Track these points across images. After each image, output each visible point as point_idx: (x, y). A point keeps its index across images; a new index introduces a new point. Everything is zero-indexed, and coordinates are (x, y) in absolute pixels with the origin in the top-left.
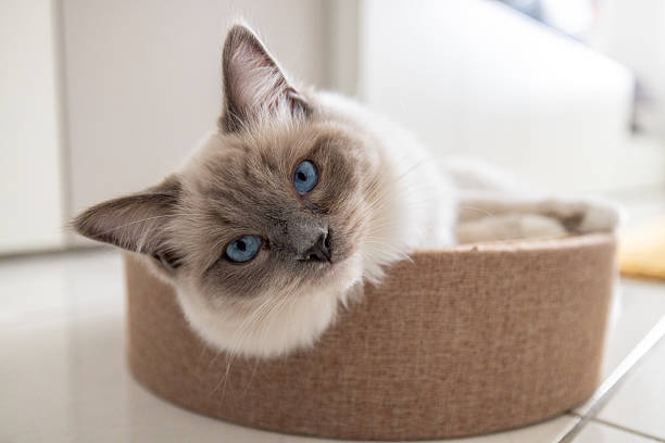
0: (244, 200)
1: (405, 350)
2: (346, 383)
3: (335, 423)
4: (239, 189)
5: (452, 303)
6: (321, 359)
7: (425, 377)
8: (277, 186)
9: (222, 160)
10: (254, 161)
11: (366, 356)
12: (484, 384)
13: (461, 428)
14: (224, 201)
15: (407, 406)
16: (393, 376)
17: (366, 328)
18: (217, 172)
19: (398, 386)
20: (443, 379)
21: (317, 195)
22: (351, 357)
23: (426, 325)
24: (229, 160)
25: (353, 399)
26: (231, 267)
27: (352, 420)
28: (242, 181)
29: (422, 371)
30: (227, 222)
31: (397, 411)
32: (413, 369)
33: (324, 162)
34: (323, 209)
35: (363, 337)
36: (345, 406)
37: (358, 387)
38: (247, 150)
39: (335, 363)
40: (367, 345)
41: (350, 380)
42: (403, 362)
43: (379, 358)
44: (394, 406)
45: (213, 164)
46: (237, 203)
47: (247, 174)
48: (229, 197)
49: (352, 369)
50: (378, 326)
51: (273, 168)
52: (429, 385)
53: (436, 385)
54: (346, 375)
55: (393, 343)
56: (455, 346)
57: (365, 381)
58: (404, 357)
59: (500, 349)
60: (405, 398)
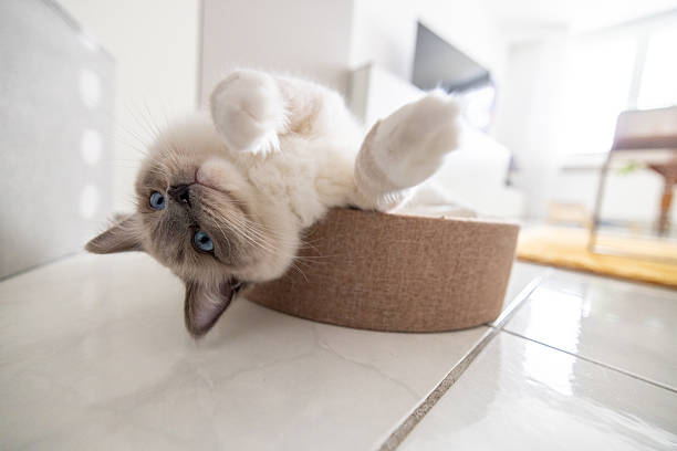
1: (394, 276)
2: (356, 293)
3: (347, 317)
5: (426, 249)
7: (405, 294)
11: (370, 278)
15: (392, 310)
16: (386, 291)
19: (388, 298)
20: (416, 296)
22: (360, 277)
23: (410, 262)
25: (360, 304)
27: (358, 316)
29: (403, 290)
32: (398, 288)
35: (369, 265)
36: (354, 307)
37: (363, 296)
40: (371, 271)
41: (359, 291)
42: (393, 283)
43: (378, 279)
44: (384, 310)
49: (361, 285)
50: (380, 260)
52: (408, 299)
53: (411, 299)
54: (357, 288)
55: (388, 271)
56: (425, 276)
57: (368, 293)
58: (394, 280)
59: (452, 281)
60: (392, 306)
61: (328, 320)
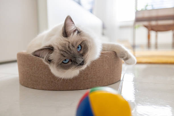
0: (69, 53)
1: (99, 70)
2: (89, 78)
3: (87, 86)
4: (67, 50)
5: (105, 61)
6: (85, 74)
7: (102, 75)
8: (74, 50)
9: (64, 44)
10: (70, 45)
11: (93, 72)
12: (110, 75)
13: (107, 84)
14: (64, 52)
15: (99, 81)
16: (97, 75)
17: (92, 67)
18: (63, 47)
19: (98, 77)
20: (104, 75)
21: (81, 52)
22: (90, 73)
23: (102, 66)
24: (65, 44)
25: (90, 81)
26: (64, 64)
27: (90, 85)
28: (68, 49)
29: (101, 74)
30: (65, 56)
31: (98, 82)
32: (100, 74)
33: (83, 46)
34: (82, 55)
35: (92, 69)
36: (89, 82)
37: (91, 78)
38: (69, 42)
39: (87, 74)
40: (93, 70)
41: (90, 77)
42: (99, 73)
43: (95, 72)
44: (97, 81)
45: (62, 44)
46: (67, 53)
47: (69, 47)
48: (66, 52)
49: (90, 75)
50: (95, 66)
51: (74, 47)
52: (102, 76)
53: (103, 76)
54: (89, 76)
55: (97, 69)
56: (106, 69)
57: (92, 77)
58: (99, 72)
59: (112, 69)
60: (99, 79)
61: (82, 88)
